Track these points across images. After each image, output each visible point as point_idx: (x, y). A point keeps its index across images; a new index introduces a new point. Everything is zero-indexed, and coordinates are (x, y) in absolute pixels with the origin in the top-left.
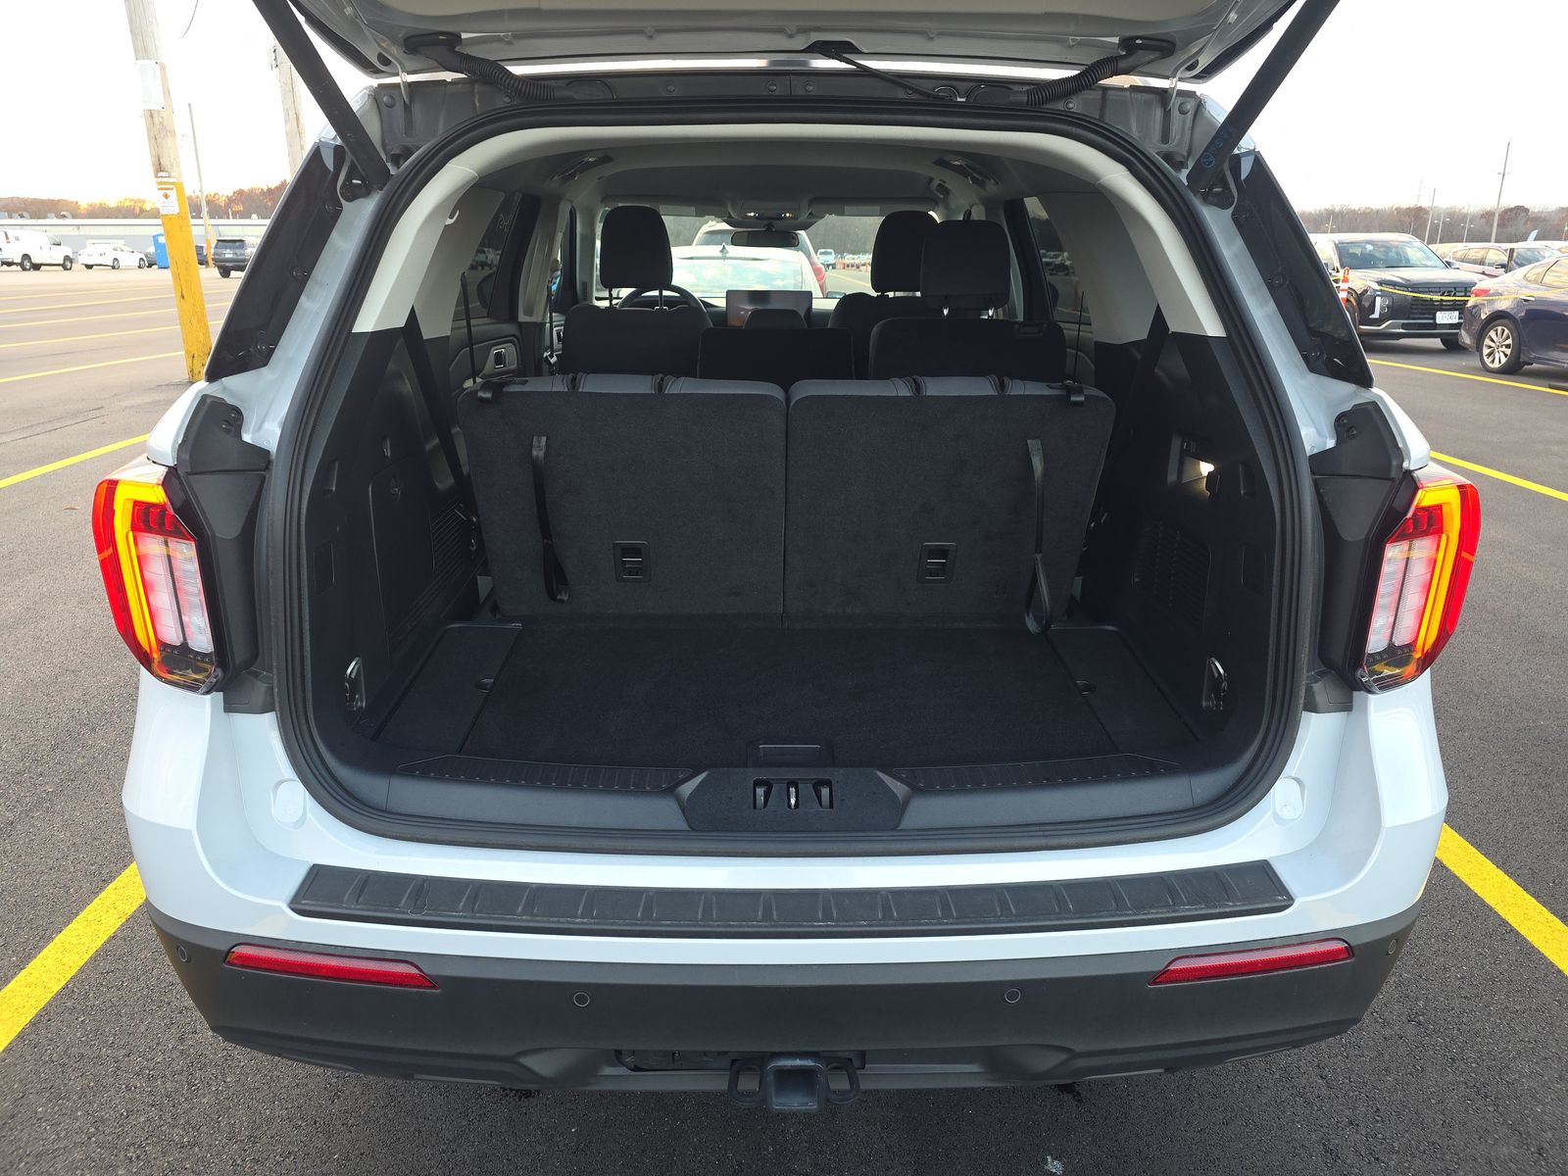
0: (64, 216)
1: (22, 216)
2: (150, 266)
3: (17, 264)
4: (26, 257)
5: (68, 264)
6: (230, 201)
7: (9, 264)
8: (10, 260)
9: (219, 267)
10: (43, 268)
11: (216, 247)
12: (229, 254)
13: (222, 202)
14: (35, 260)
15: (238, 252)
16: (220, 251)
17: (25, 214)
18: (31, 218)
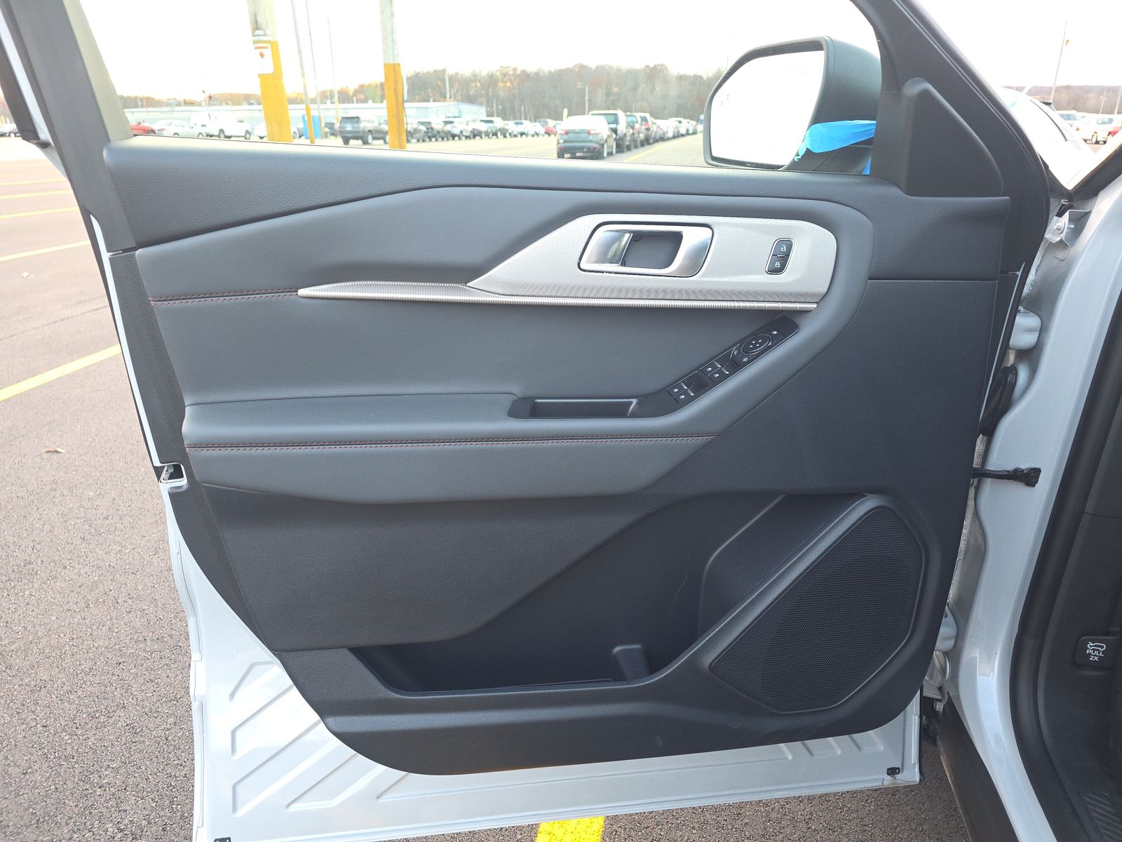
0: (252, 104)
1: (227, 104)
2: (300, 137)
3: (216, 136)
4: (222, 131)
5: (248, 136)
6: (356, 92)
7: (211, 136)
8: (211, 134)
9: (343, 137)
10: (232, 139)
11: (341, 122)
12: (349, 127)
13: (351, 92)
14: (227, 134)
15: (355, 125)
16: (343, 125)
17: (230, 103)
18: (234, 105)
